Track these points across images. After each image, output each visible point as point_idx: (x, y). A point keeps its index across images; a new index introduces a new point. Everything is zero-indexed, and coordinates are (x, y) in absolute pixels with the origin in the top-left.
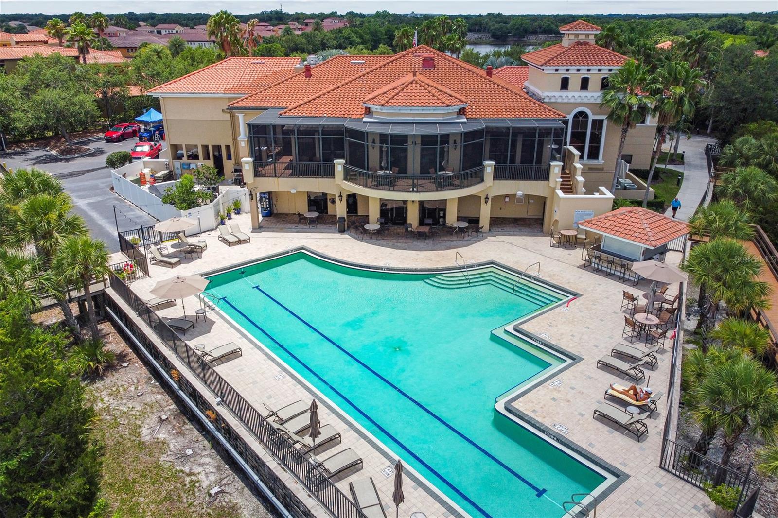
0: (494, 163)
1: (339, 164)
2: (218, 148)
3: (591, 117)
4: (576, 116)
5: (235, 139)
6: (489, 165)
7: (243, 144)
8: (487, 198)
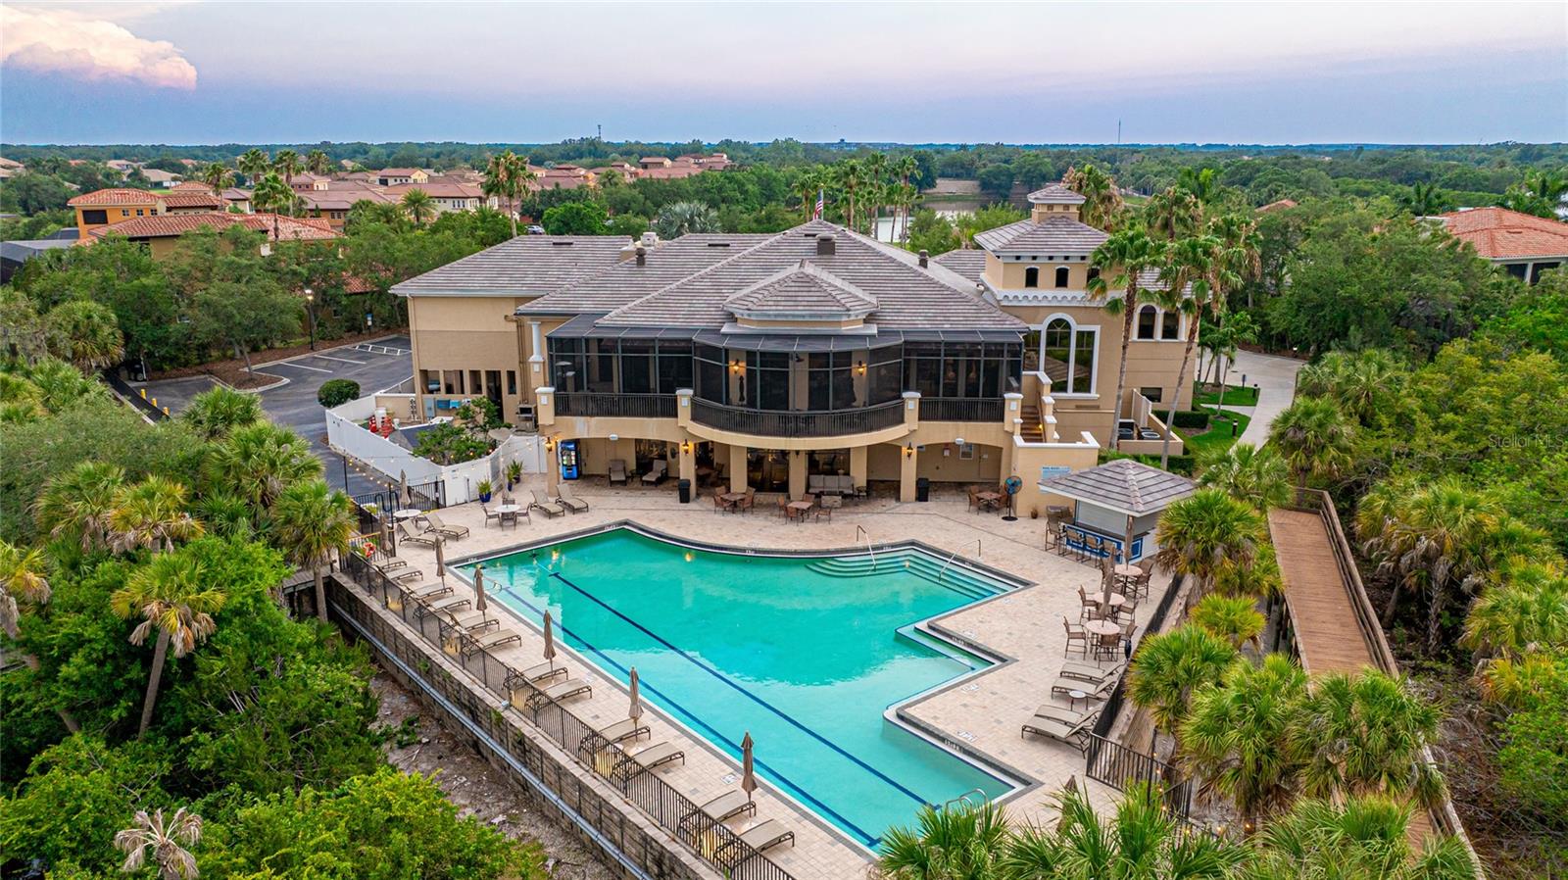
0: (919, 396)
1: (684, 396)
2: (493, 376)
3: (1075, 328)
4: (1051, 326)
5: (523, 362)
6: (912, 400)
7: (536, 368)
8: (910, 449)
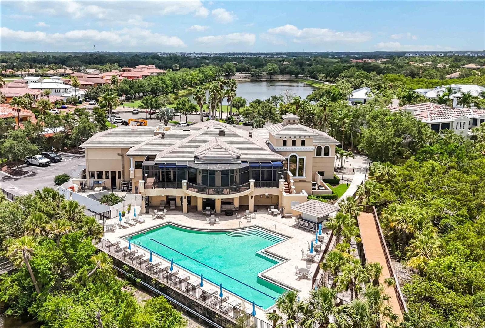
0: (254, 181)
1: (185, 182)
2: (113, 173)
3: (298, 157)
4: (291, 157)
5: (123, 168)
6: (252, 182)
7: (132, 172)
8: (252, 196)
